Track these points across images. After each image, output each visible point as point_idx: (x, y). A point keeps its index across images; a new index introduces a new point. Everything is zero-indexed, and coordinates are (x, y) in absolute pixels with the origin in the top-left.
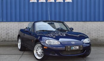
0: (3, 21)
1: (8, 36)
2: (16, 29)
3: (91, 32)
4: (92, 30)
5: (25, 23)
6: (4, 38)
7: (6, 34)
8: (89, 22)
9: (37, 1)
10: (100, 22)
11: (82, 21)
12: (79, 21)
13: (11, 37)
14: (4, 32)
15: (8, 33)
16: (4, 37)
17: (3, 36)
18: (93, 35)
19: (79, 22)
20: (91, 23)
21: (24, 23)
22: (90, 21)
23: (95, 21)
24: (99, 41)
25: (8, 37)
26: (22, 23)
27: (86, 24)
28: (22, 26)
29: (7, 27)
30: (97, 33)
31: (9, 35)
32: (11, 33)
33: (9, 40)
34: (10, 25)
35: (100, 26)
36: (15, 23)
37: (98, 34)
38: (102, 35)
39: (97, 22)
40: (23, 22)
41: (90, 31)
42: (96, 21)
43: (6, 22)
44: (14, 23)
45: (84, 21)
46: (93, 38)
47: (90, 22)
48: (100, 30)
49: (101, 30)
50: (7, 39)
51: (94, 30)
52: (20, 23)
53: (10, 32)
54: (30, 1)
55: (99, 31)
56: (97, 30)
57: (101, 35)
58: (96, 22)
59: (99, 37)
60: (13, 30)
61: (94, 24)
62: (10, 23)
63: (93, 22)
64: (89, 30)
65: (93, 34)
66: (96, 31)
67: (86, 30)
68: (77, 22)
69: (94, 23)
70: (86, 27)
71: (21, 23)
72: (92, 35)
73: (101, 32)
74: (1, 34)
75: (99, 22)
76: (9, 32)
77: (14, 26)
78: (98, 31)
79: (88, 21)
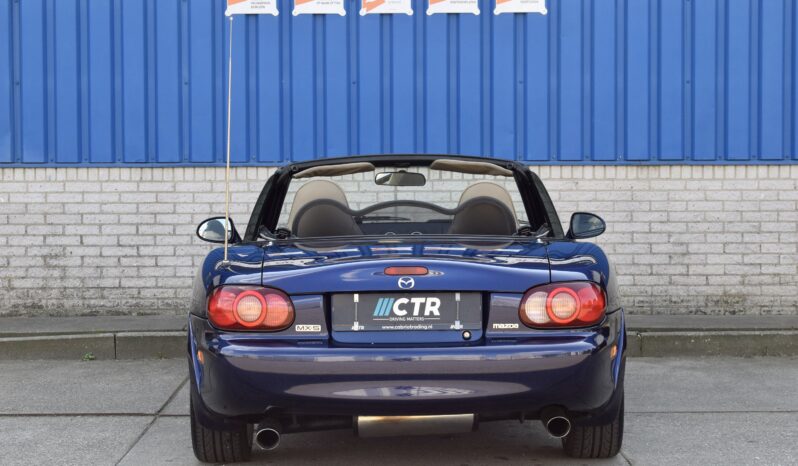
0: (16, 161)
1: (56, 273)
2: (119, 223)
3: (693, 248)
4: (703, 227)
5: (189, 172)
6: (26, 292)
7: (40, 262)
8: (676, 170)
9: (280, 6)
10: (762, 170)
11: (628, 162)
12: (605, 162)
13: (77, 283)
14: (27, 241)
15: (58, 250)
16: (28, 283)
17: (21, 273)
18: (709, 270)
19: (599, 171)
20: (697, 171)
21: (179, 172)
22: (689, 157)
23: (723, 157)
24: (756, 311)
25: (58, 283)
26: (168, 173)
27: (656, 185)
28: (163, 197)
29: (46, 208)
30: (742, 248)
31: (64, 268)
32: (80, 251)
33: (68, 304)
34: (70, 187)
35: (762, 196)
36: (115, 172)
37: (747, 260)
38: (777, 270)
39: (741, 170)
40: (172, 164)
41: (685, 238)
42: (737, 162)
43: (44, 164)
44: (103, 172)
45: (639, 163)
46: (709, 290)
47: (686, 171)
48: (766, 227)
49: (771, 226)
50: (50, 301)
51: (718, 227)
52: (147, 173)
53: (76, 241)
54: (224, 8)
55: (757, 238)
56: (745, 227)
57: (772, 270)
58: (730, 170)
59: (756, 279)
60: (95, 230)
61: (717, 185)
62: (72, 172)
63: (708, 171)
64: (682, 227)
65: (711, 259)
66: (730, 238)
67: (656, 227)
68: (588, 171)
69: (719, 171)
70: (656, 206)
71: (157, 172)
72: (700, 270)
73: (774, 248)
74: (8, 258)
75: (752, 171)
76: (64, 241)
77: (104, 197)
78: (747, 238)
79: (671, 162)
